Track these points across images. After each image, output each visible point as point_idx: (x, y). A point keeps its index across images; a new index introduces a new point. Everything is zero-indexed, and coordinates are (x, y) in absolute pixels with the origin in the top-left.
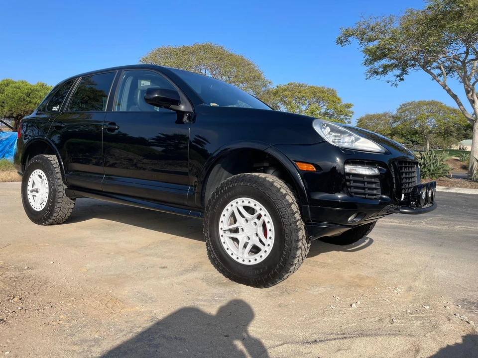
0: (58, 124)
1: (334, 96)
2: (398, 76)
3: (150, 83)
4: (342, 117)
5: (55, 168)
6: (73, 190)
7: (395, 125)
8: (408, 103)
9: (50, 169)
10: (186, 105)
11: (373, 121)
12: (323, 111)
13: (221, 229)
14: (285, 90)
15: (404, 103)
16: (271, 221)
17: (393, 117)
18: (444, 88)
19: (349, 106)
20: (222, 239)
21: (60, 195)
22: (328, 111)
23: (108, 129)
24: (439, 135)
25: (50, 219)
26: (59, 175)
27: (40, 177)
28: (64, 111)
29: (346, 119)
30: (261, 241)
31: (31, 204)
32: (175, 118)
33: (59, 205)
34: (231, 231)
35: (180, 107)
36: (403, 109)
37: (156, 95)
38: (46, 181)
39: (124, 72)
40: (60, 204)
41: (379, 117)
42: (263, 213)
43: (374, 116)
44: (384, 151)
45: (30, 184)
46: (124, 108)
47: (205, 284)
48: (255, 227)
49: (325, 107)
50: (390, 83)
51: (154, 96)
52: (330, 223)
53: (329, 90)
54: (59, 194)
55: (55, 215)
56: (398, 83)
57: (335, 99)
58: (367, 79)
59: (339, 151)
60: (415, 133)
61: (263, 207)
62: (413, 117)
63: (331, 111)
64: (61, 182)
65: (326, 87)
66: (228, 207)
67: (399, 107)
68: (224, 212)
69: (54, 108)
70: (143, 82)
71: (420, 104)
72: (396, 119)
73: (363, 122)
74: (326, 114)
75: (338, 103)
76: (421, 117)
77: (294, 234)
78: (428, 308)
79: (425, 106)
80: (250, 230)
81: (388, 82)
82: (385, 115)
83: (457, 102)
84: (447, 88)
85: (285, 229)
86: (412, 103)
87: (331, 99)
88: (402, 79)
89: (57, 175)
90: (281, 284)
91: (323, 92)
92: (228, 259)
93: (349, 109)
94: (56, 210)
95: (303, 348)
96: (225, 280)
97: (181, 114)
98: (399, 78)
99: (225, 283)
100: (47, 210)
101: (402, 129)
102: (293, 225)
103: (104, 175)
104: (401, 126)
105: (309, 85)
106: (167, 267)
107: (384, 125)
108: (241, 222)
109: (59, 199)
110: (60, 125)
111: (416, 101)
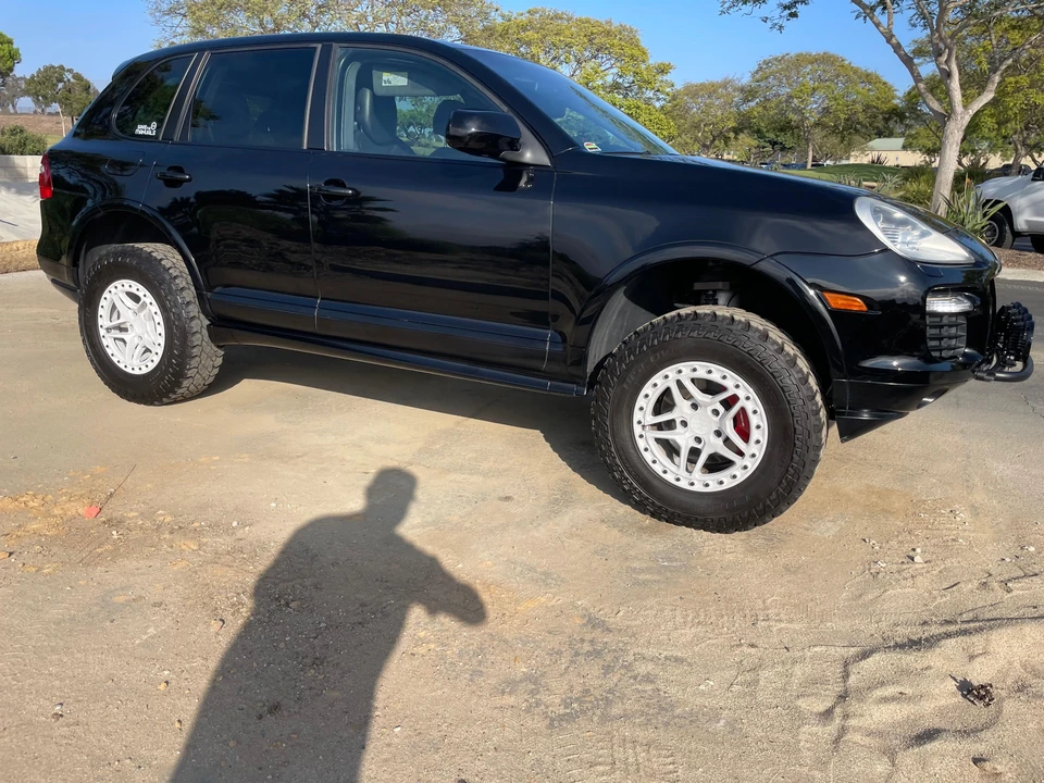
0: (170, 174)
1: (635, 43)
2: (786, 7)
3: (406, 80)
4: (650, 94)
5: (176, 277)
6: (222, 325)
7: (745, 108)
8: (776, 59)
9: (162, 282)
10: (534, 153)
11: (700, 100)
12: (609, 79)
13: (639, 422)
14: (524, 29)
15: (767, 58)
16: (761, 409)
17: (742, 90)
18: (888, 41)
19: (663, 70)
20: (641, 444)
21: (196, 339)
22: (620, 81)
23: (323, 195)
24: (834, 132)
25: (175, 393)
26: (190, 294)
27: (136, 299)
28: (177, 137)
29: (658, 99)
30: (727, 441)
31: (115, 360)
32: (500, 176)
33: (194, 363)
34: (659, 427)
35: (522, 155)
36: (764, 71)
37: (473, 130)
38: (155, 308)
39: (338, 50)
40: (197, 359)
41: (711, 90)
42: (741, 393)
43: (702, 87)
44: (973, 260)
45: (103, 311)
46: (349, 143)
48: (717, 419)
49: (615, 70)
50: (769, 24)
51: (469, 132)
53: (623, 29)
54: (194, 339)
55: (186, 383)
56: (783, 22)
57: (636, 52)
58: (723, 12)
59: (910, 265)
60: (786, 127)
61: (741, 382)
62: (785, 91)
63: (626, 81)
64: (194, 309)
65: (616, 24)
66: (657, 378)
67: (756, 68)
68: (647, 389)
69: (139, 127)
70: (386, 76)
71: (800, 61)
72: (749, 93)
73: (678, 100)
74: (616, 87)
75: (644, 61)
76: (801, 91)
77: (813, 436)
78: (1032, 549)
79: (810, 67)
80: (699, 424)
81: (765, 20)
82: (725, 85)
83: (912, 74)
84: (894, 41)
85: (797, 426)
86: (783, 57)
87: (628, 51)
88: (794, 15)
89: (184, 294)
91: (608, 33)
92: (655, 482)
93: (665, 78)
94: (190, 373)
96: (647, 520)
97: (519, 168)
98: (787, 12)
99: (647, 527)
100: (166, 372)
101: (761, 118)
102: (812, 418)
103: (317, 298)
104: (760, 109)
105: (577, 16)
106: (500, 499)
107: (722, 107)
108: (682, 408)
109: (195, 350)
110: (180, 176)
111: (792, 54)
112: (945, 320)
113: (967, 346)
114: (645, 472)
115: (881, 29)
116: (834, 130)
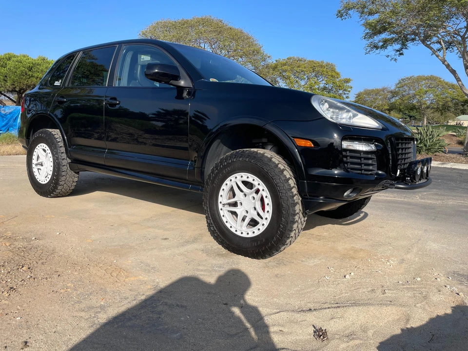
0: (60, 99)
1: (333, 70)
2: (397, 51)
3: (150, 58)
4: (341, 92)
5: (59, 142)
6: (77, 163)
7: (393, 100)
8: (407, 78)
9: (53, 143)
10: (185, 81)
11: (371, 96)
12: (322, 85)
13: (221, 203)
14: (285, 64)
15: (403, 78)
16: (269, 196)
17: (391, 92)
18: (443, 63)
19: (347, 81)
20: (222, 213)
21: (64, 168)
22: (327, 86)
23: (109, 104)
24: (437, 111)
25: (55, 192)
26: (63, 149)
27: (44, 151)
28: (66, 85)
29: (345, 94)
30: (259, 215)
31: (37, 177)
32: (175, 93)
33: (63, 178)
34: (230, 205)
35: (180, 83)
36: (402, 83)
37: (156, 71)
38: (50, 155)
39: (124, 47)
40: (64, 177)
41: (377, 92)
42: (261, 188)
43: (373, 91)
44: (381, 128)
45: (35, 157)
46: (124, 83)
47: (205, 255)
48: (253, 201)
49: (324, 82)
50: (390, 58)
51: (154, 71)
52: (326, 197)
53: (328, 64)
55: (59, 187)
56: (397, 57)
57: (334, 74)
58: (366, 53)
59: (337, 127)
60: (413, 108)
61: (261, 182)
62: (411, 92)
63: (329, 86)
64: (64, 156)
65: (325, 62)
66: (227, 181)
67: (398, 82)
68: (224, 186)
69: (56, 82)
70: (143, 57)
71: (419, 79)
72: (394, 94)
73: (361, 96)
74: (324, 89)
75: (337, 78)
76: (419, 92)
77: (291, 209)
78: (419, 279)
79: (424, 82)
80: (248, 204)
81: (388, 56)
82: (383, 90)
83: (455, 77)
84: (446, 63)
85: (283, 203)
86: (411, 77)
87: (330, 74)
88: (401, 54)
89: (61, 149)
90: (278, 256)
91: (322, 66)
92: (227, 232)
93: (347, 84)
94: (61, 183)
95: (298, 316)
96: (224, 251)
97: (180, 89)
98: (398, 52)
99: (223, 254)
100: (52, 183)
101: (400, 104)
102: (290, 200)
103: (106, 149)
104: (399, 101)
105: (308, 59)
106: (168, 239)
107: (382, 100)
108: (239, 196)
109: (63, 173)
110: (62, 100)
111: (415, 76)
112: (362, 155)
113: (378, 169)
114: (223, 227)
115: (440, 58)
116: (437, 109)
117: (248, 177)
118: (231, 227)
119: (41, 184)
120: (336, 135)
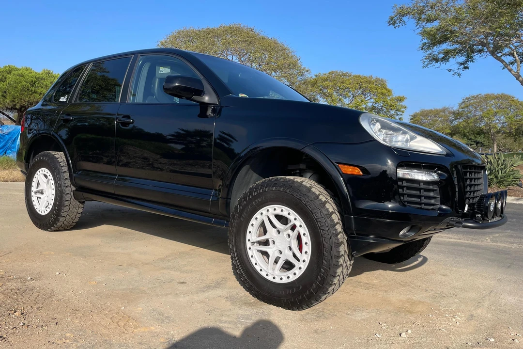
0: (66, 117)
1: (384, 87)
2: (461, 64)
3: (169, 70)
4: (393, 112)
5: (62, 166)
6: (82, 192)
7: (455, 123)
8: (473, 97)
9: (55, 168)
10: (210, 97)
11: (429, 118)
12: (370, 105)
13: (249, 240)
14: (326, 80)
15: (468, 96)
16: (307, 233)
17: (454, 113)
18: (517, 79)
19: (401, 99)
20: (250, 253)
21: (68, 197)
22: (376, 105)
23: (121, 123)
24: (509, 136)
25: (56, 224)
26: (67, 175)
27: (46, 176)
28: (73, 101)
29: (397, 115)
30: (295, 256)
31: (36, 207)
32: (198, 111)
33: (66, 209)
34: (261, 243)
35: (204, 99)
36: (466, 103)
37: (177, 84)
38: (52, 182)
39: (140, 57)
40: (67, 207)
41: (436, 113)
42: (298, 223)
43: (431, 111)
44: (445, 153)
45: (34, 184)
46: (139, 99)
47: (229, 303)
48: (288, 239)
49: (372, 100)
50: (452, 73)
51: (174, 85)
52: (378, 236)
53: (377, 80)
54: (66, 197)
55: (61, 219)
56: (461, 71)
57: (384, 91)
59: (391, 151)
60: (480, 132)
61: (298, 217)
62: (479, 113)
63: (379, 105)
64: (68, 182)
65: (374, 77)
66: (257, 215)
67: (462, 101)
68: (253, 221)
69: (62, 98)
70: (161, 69)
71: (487, 98)
72: (457, 115)
73: (417, 118)
74: (373, 108)
75: (389, 95)
76: (488, 114)
77: (334, 249)
78: (492, 340)
79: (493, 101)
80: (282, 243)
81: (450, 70)
82: (444, 110)
84: (520, 79)
85: (324, 243)
86: (477, 96)
87: (380, 91)
88: (466, 68)
89: (64, 174)
90: (317, 307)
91: (370, 82)
92: (256, 276)
93: (401, 103)
94: (63, 214)
96: (253, 299)
97: (204, 106)
98: (462, 66)
99: (252, 303)
100: (53, 214)
101: (465, 128)
102: (334, 239)
103: (116, 175)
104: (464, 123)
105: (353, 74)
106: (186, 283)
107: (443, 122)
108: (271, 233)
109: (66, 203)
110: (68, 118)
111: (483, 94)
112: (422, 186)
113: (441, 204)
114: (251, 270)
115: (513, 72)
116: (510, 134)
117: (282, 211)
118: (261, 270)
119: (41, 215)
120: (389, 161)
